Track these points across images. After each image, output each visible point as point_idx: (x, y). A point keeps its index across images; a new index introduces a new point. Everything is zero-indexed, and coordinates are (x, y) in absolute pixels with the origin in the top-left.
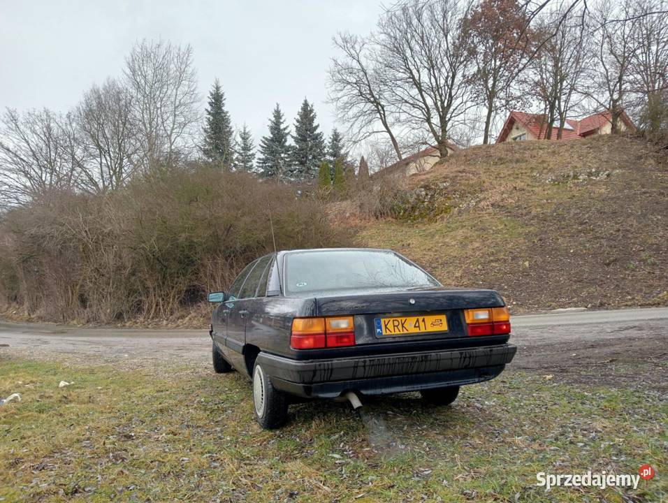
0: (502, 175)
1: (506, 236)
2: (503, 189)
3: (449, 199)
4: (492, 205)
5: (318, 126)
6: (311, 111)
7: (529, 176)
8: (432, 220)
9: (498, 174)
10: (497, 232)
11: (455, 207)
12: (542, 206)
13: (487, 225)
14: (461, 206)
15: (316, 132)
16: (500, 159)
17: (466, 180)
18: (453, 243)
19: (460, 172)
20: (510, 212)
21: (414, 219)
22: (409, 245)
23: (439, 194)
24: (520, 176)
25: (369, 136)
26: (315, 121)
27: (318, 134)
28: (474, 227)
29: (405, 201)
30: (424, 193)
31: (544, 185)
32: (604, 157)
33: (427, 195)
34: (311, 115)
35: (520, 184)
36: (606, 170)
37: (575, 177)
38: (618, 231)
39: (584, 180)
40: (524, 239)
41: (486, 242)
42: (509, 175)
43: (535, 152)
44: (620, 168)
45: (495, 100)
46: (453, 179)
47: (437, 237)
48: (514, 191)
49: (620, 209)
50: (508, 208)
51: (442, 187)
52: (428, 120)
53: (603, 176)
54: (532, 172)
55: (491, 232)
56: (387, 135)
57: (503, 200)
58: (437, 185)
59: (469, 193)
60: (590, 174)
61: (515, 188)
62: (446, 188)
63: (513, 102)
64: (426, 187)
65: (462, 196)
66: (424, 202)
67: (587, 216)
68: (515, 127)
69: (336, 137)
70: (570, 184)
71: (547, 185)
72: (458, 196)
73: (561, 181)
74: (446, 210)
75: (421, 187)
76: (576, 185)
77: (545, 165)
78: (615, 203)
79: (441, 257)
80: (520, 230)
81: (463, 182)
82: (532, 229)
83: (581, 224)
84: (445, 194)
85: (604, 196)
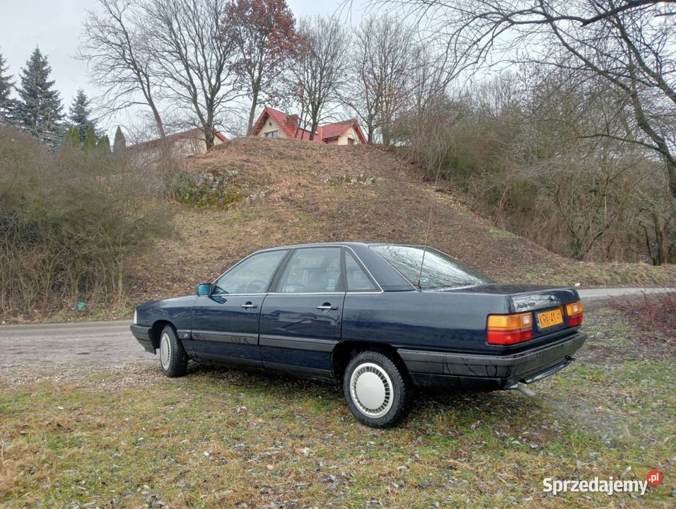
0: (284, 170)
1: (304, 229)
2: (289, 184)
3: (239, 187)
4: (282, 198)
5: (54, 82)
6: (44, 63)
7: (308, 174)
8: (222, 207)
9: (281, 169)
10: (295, 225)
11: (246, 197)
12: (327, 204)
13: (283, 217)
14: (252, 196)
15: (50, 89)
16: (280, 154)
17: (254, 170)
18: (256, 232)
19: (245, 161)
20: (301, 207)
21: (202, 205)
22: (207, 232)
23: (229, 181)
24: (301, 172)
25: (129, 106)
26: (49, 75)
27: (53, 93)
28: (272, 218)
29: (192, 185)
30: (211, 178)
31: (323, 184)
32: (368, 165)
33: (215, 180)
34: (44, 68)
35: (304, 182)
36: (372, 177)
37: (348, 180)
38: (394, 231)
39: (355, 183)
40: (321, 233)
41: (286, 234)
42: (291, 171)
43: (309, 152)
44: (381, 176)
45: (260, 93)
46: (241, 167)
47: (236, 226)
48: (299, 187)
49: (390, 212)
50: (297, 203)
51: (231, 175)
52: (195, 101)
53: (369, 182)
54: (310, 170)
55: (289, 224)
56: (150, 109)
57: (291, 194)
58: (225, 172)
59: (258, 184)
60: (359, 179)
61: (299, 184)
62: (235, 176)
63: (276, 98)
64: (215, 172)
65: (252, 186)
66: (212, 187)
67: (366, 216)
68: (267, 123)
69: (82, 100)
70: (344, 185)
71: (325, 184)
72: (248, 186)
73: (336, 182)
74: (238, 198)
75: (208, 172)
76: (349, 187)
77: (321, 166)
78: (385, 206)
79: (247, 247)
80: (316, 225)
81: (251, 171)
82: (324, 224)
83: (363, 223)
84: (235, 182)
85: (375, 200)
